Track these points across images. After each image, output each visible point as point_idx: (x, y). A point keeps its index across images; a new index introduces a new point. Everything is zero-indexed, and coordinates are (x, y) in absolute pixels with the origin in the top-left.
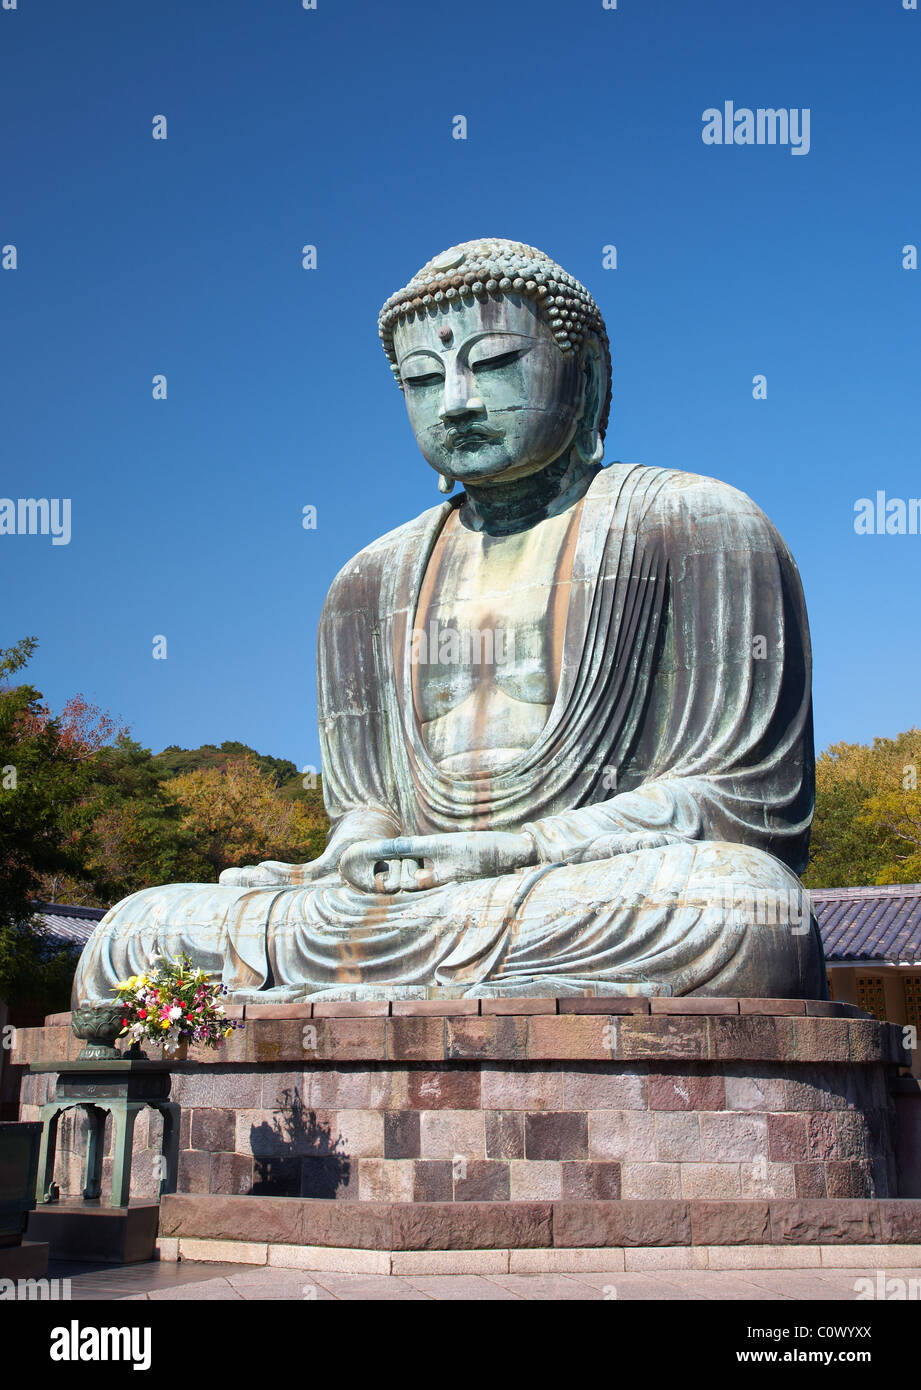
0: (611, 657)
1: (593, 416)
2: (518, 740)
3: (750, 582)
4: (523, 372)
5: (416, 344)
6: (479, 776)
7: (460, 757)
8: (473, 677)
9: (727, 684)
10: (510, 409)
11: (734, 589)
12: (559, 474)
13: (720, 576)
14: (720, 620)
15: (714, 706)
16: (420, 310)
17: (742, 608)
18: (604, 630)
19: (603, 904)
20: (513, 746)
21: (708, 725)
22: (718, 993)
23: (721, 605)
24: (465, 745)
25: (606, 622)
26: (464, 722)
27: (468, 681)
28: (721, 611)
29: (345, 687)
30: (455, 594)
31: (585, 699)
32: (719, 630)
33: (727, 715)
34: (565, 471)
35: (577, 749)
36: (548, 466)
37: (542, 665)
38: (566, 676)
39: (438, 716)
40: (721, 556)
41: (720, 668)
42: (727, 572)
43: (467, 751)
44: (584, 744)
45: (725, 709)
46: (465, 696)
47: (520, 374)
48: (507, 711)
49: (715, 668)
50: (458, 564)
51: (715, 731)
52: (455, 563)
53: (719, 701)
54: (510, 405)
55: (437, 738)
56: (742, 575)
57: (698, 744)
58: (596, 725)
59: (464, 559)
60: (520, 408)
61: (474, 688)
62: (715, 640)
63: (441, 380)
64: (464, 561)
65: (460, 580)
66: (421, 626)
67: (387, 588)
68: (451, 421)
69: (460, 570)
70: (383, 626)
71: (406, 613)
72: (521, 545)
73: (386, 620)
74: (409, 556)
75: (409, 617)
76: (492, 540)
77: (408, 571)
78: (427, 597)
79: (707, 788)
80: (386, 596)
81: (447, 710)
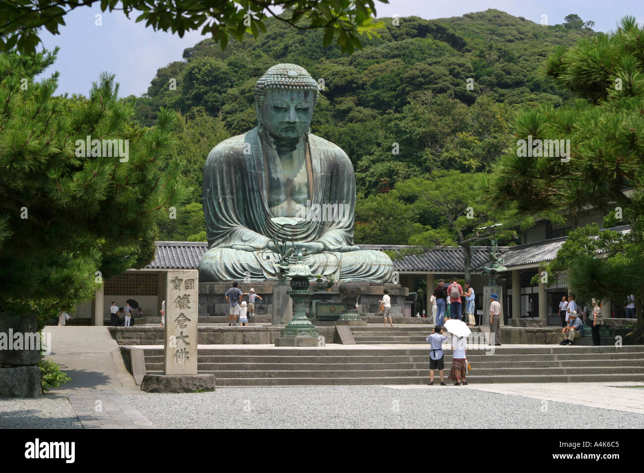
5: (282, 98)
11: (349, 181)
14: (345, 188)
16: (286, 89)
23: (345, 185)
24: (285, 214)
26: (284, 209)
27: (285, 197)
29: (227, 189)
32: (344, 191)
37: (307, 196)
38: (314, 201)
39: (275, 206)
40: (346, 171)
41: (344, 201)
50: (272, 159)
55: (275, 212)
61: (286, 199)
63: (287, 110)
64: (274, 159)
65: (276, 166)
66: (267, 178)
67: (250, 162)
68: (288, 122)
69: (274, 161)
70: (249, 174)
71: (262, 174)
72: (291, 157)
73: (252, 173)
74: (257, 154)
75: (264, 175)
76: (280, 153)
77: (258, 159)
78: (266, 169)
79: (344, 233)
80: (250, 165)
81: (278, 205)
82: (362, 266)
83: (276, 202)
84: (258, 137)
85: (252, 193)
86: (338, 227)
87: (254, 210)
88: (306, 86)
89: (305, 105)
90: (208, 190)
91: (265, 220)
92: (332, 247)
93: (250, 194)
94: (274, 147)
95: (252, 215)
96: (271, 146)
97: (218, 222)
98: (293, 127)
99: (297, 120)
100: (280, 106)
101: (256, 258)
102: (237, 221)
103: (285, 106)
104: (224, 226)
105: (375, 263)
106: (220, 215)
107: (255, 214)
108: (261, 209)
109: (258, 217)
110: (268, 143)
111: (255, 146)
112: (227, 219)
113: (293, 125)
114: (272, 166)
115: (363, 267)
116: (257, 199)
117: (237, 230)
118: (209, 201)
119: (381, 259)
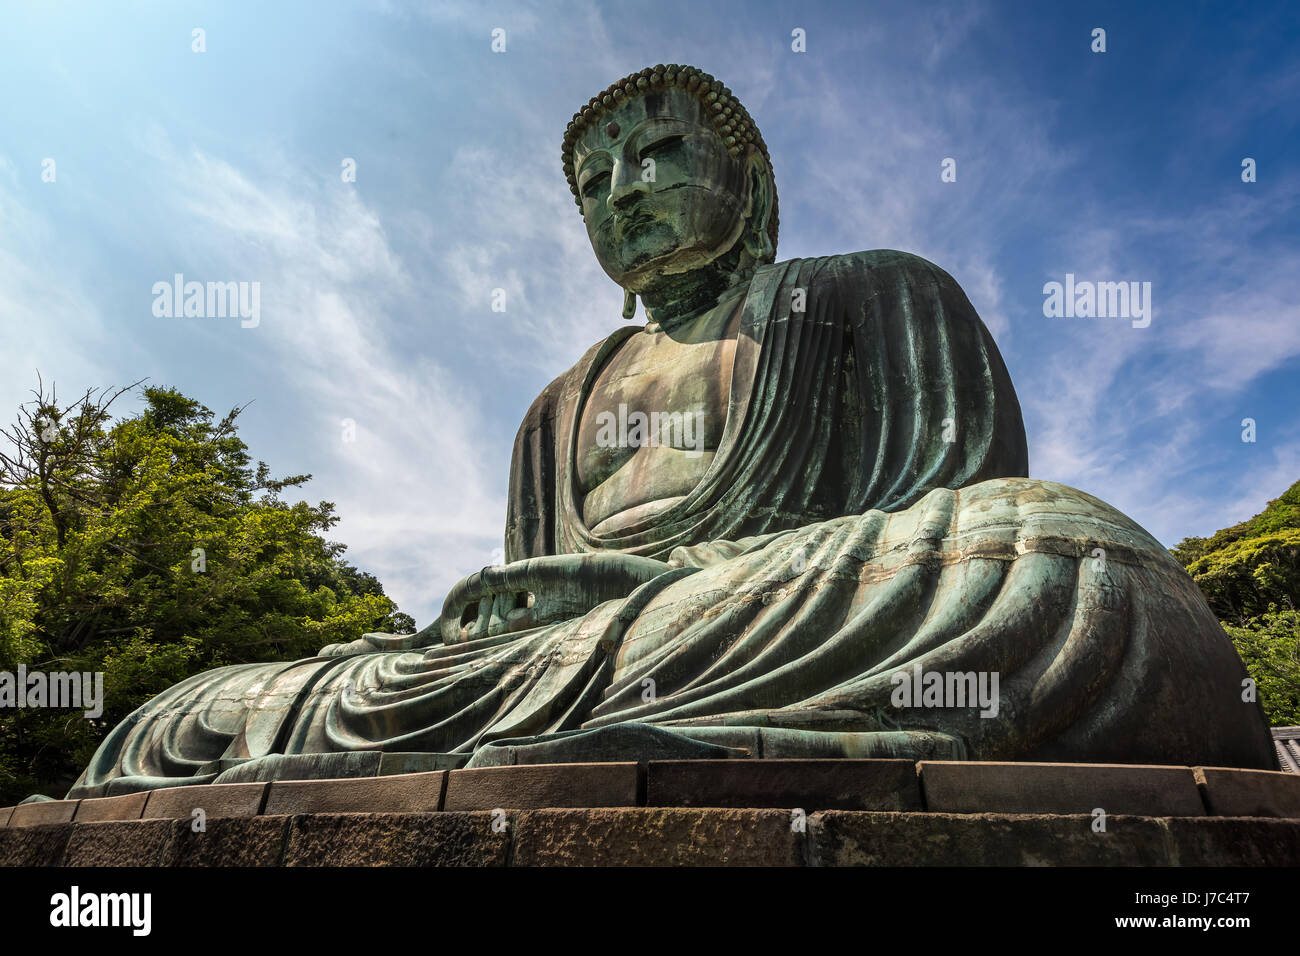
0: (787, 393)
1: (760, 220)
3: (942, 310)
4: (687, 153)
5: (588, 151)
7: (616, 516)
9: (929, 413)
10: (675, 187)
11: (926, 320)
12: (730, 270)
13: (906, 309)
14: (912, 349)
15: (916, 437)
16: (595, 120)
17: (937, 336)
18: (777, 365)
23: (911, 335)
24: (621, 501)
25: (780, 357)
26: (623, 481)
28: (912, 340)
30: (624, 373)
31: (758, 435)
32: (912, 359)
33: (932, 447)
34: (735, 267)
35: (749, 490)
36: (718, 259)
37: (705, 408)
38: (732, 413)
39: (598, 484)
40: (905, 291)
41: (918, 397)
42: (914, 304)
43: (623, 509)
44: (759, 483)
45: (930, 440)
46: (625, 458)
47: (685, 155)
48: (669, 461)
49: (912, 400)
50: (630, 355)
52: (627, 357)
53: (921, 431)
54: (674, 183)
56: (932, 306)
58: (772, 466)
60: (685, 185)
62: (908, 372)
63: (609, 176)
64: (636, 352)
65: (631, 364)
66: (588, 405)
68: (617, 206)
75: (578, 400)
77: (584, 368)
81: (607, 475)
83: (598, 470)
89: (656, 132)
98: (638, 215)
100: (589, 176)
103: (601, 166)
113: (637, 205)
114: (617, 371)
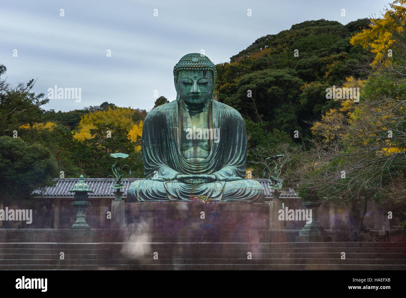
2: (204, 157)
4: (208, 86)
5: (188, 76)
6: (196, 163)
7: (192, 159)
8: (193, 144)
9: (238, 149)
11: (240, 132)
12: (206, 103)
15: (236, 153)
16: (191, 70)
17: (241, 136)
19: (240, 189)
20: (202, 158)
21: (234, 157)
22: (259, 202)
23: (238, 135)
24: (192, 156)
26: (192, 152)
27: (192, 144)
28: (238, 136)
29: (155, 140)
30: (187, 126)
31: (216, 151)
33: (238, 155)
37: (208, 143)
38: (213, 146)
39: (185, 150)
40: (238, 126)
41: (237, 146)
42: (239, 129)
43: (193, 158)
46: (191, 147)
48: (201, 151)
50: (185, 119)
51: (236, 158)
52: (184, 119)
54: (205, 92)
55: (185, 154)
56: (241, 130)
57: (232, 160)
59: (187, 118)
61: (193, 146)
62: (236, 141)
63: (192, 84)
64: (186, 118)
65: (187, 123)
66: (180, 131)
67: (169, 121)
68: (193, 93)
69: (186, 120)
70: (169, 129)
71: (177, 128)
72: (199, 117)
73: (170, 128)
74: (174, 116)
75: (178, 129)
76: (191, 114)
77: (175, 119)
78: (180, 125)
79: (235, 168)
80: (169, 123)
81: (187, 149)
82: (238, 191)
83: (186, 148)
84: (177, 104)
85: (170, 142)
86: (232, 164)
87: (172, 153)
88: (204, 67)
89: (204, 81)
90: (144, 141)
91: (179, 161)
92: (221, 178)
93: (169, 143)
94: (188, 110)
95: (171, 157)
96: (186, 110)
97: (149, 163)
98: (196, 96)
99: (199, 91)
100: (187, 82)
101: (164, 186)
102: (161, 162)
103: (190, 81)
104: (153, 164)
105: (248, 188)
106: (150, 158)
107: (173, 156)
108: (176, 152)
109: (174, 158)
110: (183, 108)
111: (174, 110)
112: (155, 160)
113: (197, 95)
114: (184, 123)
115: (240, 192)
116: (174, 146)
117: (160, 167)
118: (144, 148)
119: (253, 186)
